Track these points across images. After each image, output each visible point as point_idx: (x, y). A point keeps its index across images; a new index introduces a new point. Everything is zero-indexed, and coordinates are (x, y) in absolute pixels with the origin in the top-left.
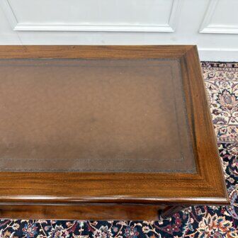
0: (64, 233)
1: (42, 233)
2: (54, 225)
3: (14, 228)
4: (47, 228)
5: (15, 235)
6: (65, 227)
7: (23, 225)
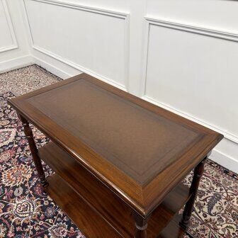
0: (64, 232)
1: (54, 219)
2: (64, 221)
3: (45, 203)
4: (59, 219)
5: (41, 207)
6: (69, 229)
7: (50, 205)
